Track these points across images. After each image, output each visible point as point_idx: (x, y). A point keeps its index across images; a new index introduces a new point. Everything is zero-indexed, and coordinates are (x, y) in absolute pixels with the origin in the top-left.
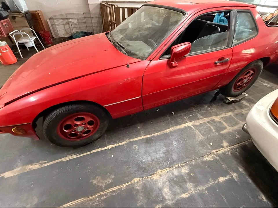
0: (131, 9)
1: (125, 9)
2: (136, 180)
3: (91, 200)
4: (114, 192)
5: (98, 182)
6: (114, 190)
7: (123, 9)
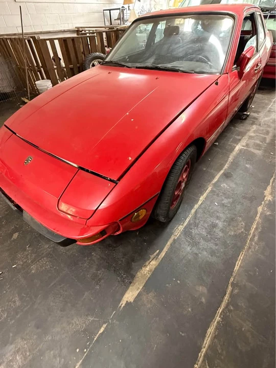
0: (64, 40)
1: (55, 41)
2: (260, 209)
3: (250, 248)
4: (256, 229)
5: (235, 232)
6: (255, 227)
7: (52, 41)
